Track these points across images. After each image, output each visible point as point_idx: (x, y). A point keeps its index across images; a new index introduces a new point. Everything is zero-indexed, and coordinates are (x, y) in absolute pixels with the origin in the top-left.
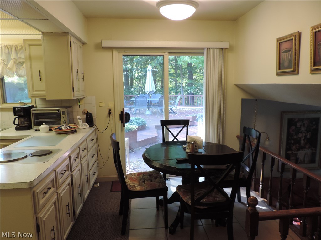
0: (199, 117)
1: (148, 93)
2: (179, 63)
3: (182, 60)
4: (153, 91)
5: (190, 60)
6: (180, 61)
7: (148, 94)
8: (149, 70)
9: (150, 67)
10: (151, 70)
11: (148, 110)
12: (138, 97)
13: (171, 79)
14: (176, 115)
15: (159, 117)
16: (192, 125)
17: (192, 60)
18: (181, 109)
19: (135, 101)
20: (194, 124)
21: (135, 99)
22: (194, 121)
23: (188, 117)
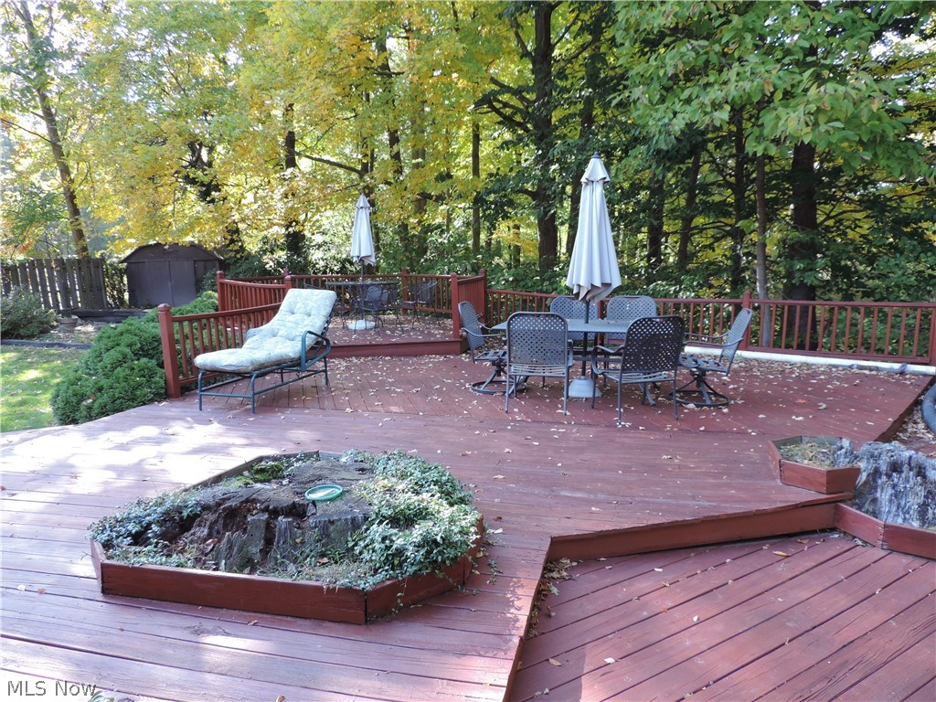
0: (876, 473)
1: (581, 296)
2: (752, 147)
3: (766, 132)
4: (607, 285)
5: (809, 129)
6: (759, 139)
7: (584, 298)
8: (590, 182)
9: (596, 168)
10: (601, 182)
11: (584, 373)
12: (521, 315)
13: (717, 227)
14: (724, 414)
15: (628, 424)
16: (824, 527)
17: (823, 128)
18: (754, 370)
19: (509, 333)
20: (837, 525)
21: (509, 325)
22: (841, 501)
23: (793, 469)
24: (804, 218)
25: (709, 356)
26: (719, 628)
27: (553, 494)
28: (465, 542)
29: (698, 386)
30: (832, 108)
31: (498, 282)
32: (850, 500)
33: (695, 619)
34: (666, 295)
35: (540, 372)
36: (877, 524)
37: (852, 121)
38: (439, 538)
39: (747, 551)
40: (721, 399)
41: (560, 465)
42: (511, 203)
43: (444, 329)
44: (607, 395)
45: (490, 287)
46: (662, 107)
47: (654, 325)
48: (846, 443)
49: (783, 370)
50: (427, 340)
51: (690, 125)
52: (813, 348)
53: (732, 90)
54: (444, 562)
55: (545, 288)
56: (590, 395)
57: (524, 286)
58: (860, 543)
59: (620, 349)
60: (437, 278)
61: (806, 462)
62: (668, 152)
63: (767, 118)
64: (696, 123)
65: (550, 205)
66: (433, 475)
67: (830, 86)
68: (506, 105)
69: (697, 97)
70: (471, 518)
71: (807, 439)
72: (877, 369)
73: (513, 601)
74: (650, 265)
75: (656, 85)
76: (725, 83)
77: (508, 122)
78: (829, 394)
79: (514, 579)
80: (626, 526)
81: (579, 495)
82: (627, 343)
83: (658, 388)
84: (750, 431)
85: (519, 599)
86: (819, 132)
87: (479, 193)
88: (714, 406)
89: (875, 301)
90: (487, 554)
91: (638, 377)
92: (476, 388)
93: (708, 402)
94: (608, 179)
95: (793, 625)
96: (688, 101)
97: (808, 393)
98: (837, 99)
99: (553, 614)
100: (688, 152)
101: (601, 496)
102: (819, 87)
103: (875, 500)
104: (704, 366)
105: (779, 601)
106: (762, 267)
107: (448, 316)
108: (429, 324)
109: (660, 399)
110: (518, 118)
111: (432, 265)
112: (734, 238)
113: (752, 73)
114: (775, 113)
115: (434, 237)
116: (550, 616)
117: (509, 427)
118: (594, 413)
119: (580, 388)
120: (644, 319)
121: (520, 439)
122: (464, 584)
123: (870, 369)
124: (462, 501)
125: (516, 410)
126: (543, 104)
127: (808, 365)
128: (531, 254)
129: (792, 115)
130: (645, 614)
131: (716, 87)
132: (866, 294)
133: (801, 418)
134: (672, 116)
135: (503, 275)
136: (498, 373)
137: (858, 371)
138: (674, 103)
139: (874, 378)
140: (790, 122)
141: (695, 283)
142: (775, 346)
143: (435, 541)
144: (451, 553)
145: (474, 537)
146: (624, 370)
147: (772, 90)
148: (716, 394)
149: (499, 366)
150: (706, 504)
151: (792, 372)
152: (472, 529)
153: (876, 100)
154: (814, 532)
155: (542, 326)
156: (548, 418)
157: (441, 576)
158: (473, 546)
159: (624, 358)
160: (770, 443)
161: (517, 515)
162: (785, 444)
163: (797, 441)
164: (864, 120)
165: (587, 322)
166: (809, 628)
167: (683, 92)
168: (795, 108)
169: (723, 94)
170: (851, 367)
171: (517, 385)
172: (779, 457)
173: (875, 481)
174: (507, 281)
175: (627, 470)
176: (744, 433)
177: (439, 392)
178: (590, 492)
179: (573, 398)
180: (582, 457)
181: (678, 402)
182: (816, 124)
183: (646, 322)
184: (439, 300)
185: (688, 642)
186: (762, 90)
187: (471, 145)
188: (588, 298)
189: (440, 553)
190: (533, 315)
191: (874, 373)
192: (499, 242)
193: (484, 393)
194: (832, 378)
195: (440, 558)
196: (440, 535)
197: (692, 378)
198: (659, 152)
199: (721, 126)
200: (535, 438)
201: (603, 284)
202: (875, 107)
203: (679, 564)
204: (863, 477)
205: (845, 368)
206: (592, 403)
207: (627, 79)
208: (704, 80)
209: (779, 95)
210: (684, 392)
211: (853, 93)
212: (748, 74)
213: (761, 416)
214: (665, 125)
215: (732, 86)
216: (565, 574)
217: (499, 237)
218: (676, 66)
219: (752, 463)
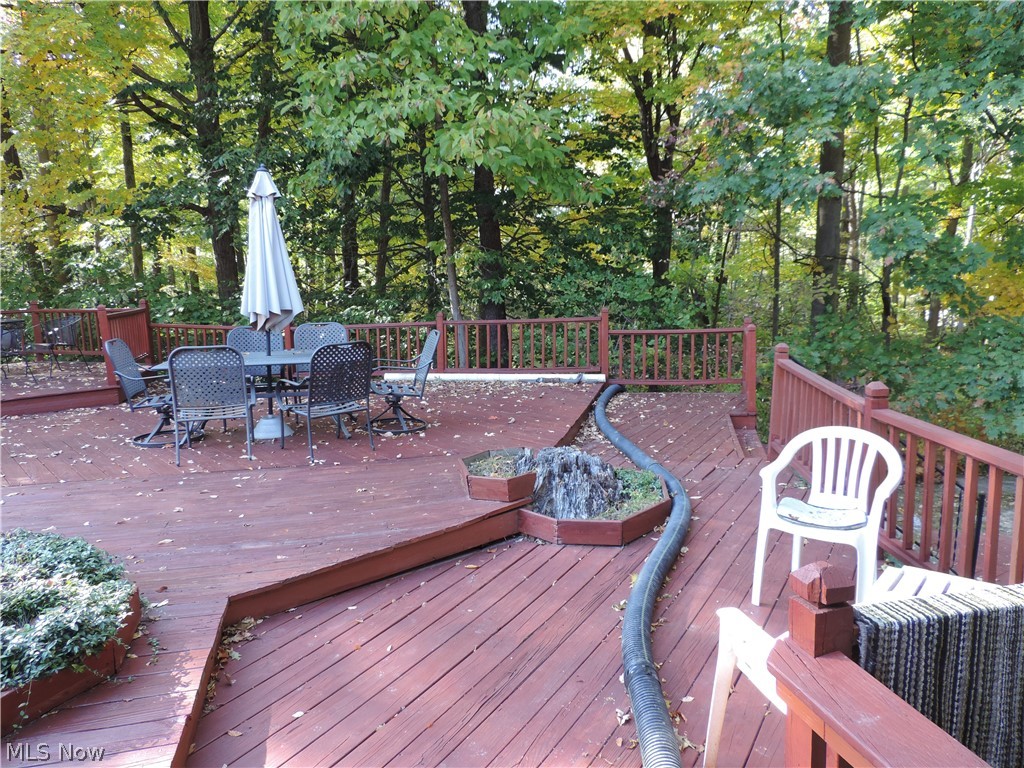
0: (550, 475)
1: (260, 326)
2: (431, 167)
3: (442, 153)
4: (288, 312)
5: (481, 151)
6: (438, 159)
7: (263, 327)
8: (257, 197)
9: (264, 182)
10: (271, 198)
11: (271, 412)
12: (186, 350)
13: (412, 249)
14: (421, 438)
15: (321, 462)
16: (510, 533)
17: (492, 151)
18: (452, 391)
19: (172, 373)
20: (521, 530)
21: (171, 363)
22: (522, 507)
23: (479, 483)
24: (490, 241)
25: (408, 381)
26: (412, 652)
27: (233, 549)
28: (113, 624)
29: (395, 412)
30: (500, 133)
31: (165, 314)
32: (531, 504)
33: (389, 649)
34: (362, 320)
35: (218, 415)
36: (552, 522)
37: (518, 147)
38: (73, 626)
39: (441, 570)
40: (418, 424)
41: (242, 516)
42: (174, 220)
43: (96, 375)
44: (299, 433)
45: (155, 320)
46: (336, 120)
47: (339, 352)
48: (527, 452)
49: (478, 389)
50: (72, 390)
51: (366, 141)
52: (505, 366)
53: (406, 107)
54: (82, 652)
55: (224, 319)
56: (278, 435)
57: (198, 318)
58: (540, 542)
59: (305, 381)
60: (83, 313)
61: (492, 474)
62: (347, 168)
63: (442, 138)
64: (372, 138)
65: (222, 224)
66: (71, 551)
67: (496, 111)
68: (159, 104)
69: (373, 111)
70: (120, 594)
71: (493, 453)
72: (560, 380)
73: (179, 678)
74: (346, 289)
75: (328, 96)
76: (399, 99)
77: (162, 123)
78: (518, 409)
79: (182, 654)
80: (315, 567)
81: (263, 545)
82: (312, 373)
83: (355, 420)
84: (445, 452)
85: (186, 674)
86: (490, 155)
87: (128, 206)
88: (411, 432)
89: (556, 317)
90: (147, 632)
91: (328, 410)
92: (139, 442)
93: (405, 429)
94: (278, 195)
95: (480, 632)
96: (364, 115)
97: (501, 409)
98: (503, 124)
99: (233, 682)
100: (369, 168)
101: (288, 543)
102: (486, 111)
103: (551, 501)
104: (398, 392)
105: (469, 611)
106: (453, 288)
107: (101, 359)
108: (75, 370)
109: (357, 430)
110: (174, 120)
111: (75, 296)
112: (427, 259)
113: (423, 91)
114: (449, 133)
115: (76, 263)
116: (230, 685)
117: (181, 483)
118: (284, 453)
119: (268, 429)
120: (328, 347)
121: (194, 494)
122: (115, 673)
123: (554, 381)
124: (111, 576)
125: (190, 462)
126: (206, 105)
127: (501, 383)
128: (209, 281)
129: (463, 136)
130: (338, 656)
131: (390, 103)
132: (549, 312)
133: (492, 434)
134: (346, 129)
135: (171, 306)
136: (166, 421)
137: (543, 384)
138: (349, 116)
139: (557, 390)
140: (461, 143)
141: (390, 307)
142: (470, 367)
143: (68, 631)
144: (94, 639)
145: (124, 615)
146: (311, 404)
147: (444, 110)
148: (413, 419)
149: (167, 414)
150: (399, 531)
151: (487, 391)
152: (122, 607)
153: (537, 129)
154: (502, 540)
155: (212, 362)
156: (230, 466)
157: (81, 670)
158: (123, 626)
159: (311, 390)
160: (460, 461)
161: (188, 581)
162: (474, 461)
163: (485, 455)
164: (529, 146)
165: (269, 354)
166: (495, 630)
167: (357, 105)
168: (466, 131)
169: (397, 111)
170: (538, 381)
171: (190, 433)
172: (467, 473)
173: (550, 483)
174: (176, 313)
175: (318, 509)
176: (439, 455)
177: (89, 452)
178: (275, 540)
179: (260, 440)
180: (269, 503)
181: (374, 431)
182: (486, 148)
183: (331, 350)
184: (87, 341)
185: (381, 674)
186: (435, 111)
187: (122, 149)
188: (267, 327)
189: (76, 642)
190: (201, 350)
191: (557, 384)
192: (171, 268)
193: (150, 446)
194: (521, 393)
195: (76, 649)
196: (75, 621)
197: (388, 406)
198: (337, 167)
199: (398, 143)
200: (213, 491)
201: (283, 311)
202: (536, 135)
203: (374, 597)
204: (540, 481)
205: (533, 382)
206: (282, 443)
207: (297, 86)
208: (378, 95)
209: (451, 117)
210: (381, 420)
211: (516, 120)
212: (420, 92)
213: (456, 436)
214: (340, 139)
215: (405, 103)
216: (248, 635)
217: (169, 262)
218: (347, 77)
219: (445, 483)
